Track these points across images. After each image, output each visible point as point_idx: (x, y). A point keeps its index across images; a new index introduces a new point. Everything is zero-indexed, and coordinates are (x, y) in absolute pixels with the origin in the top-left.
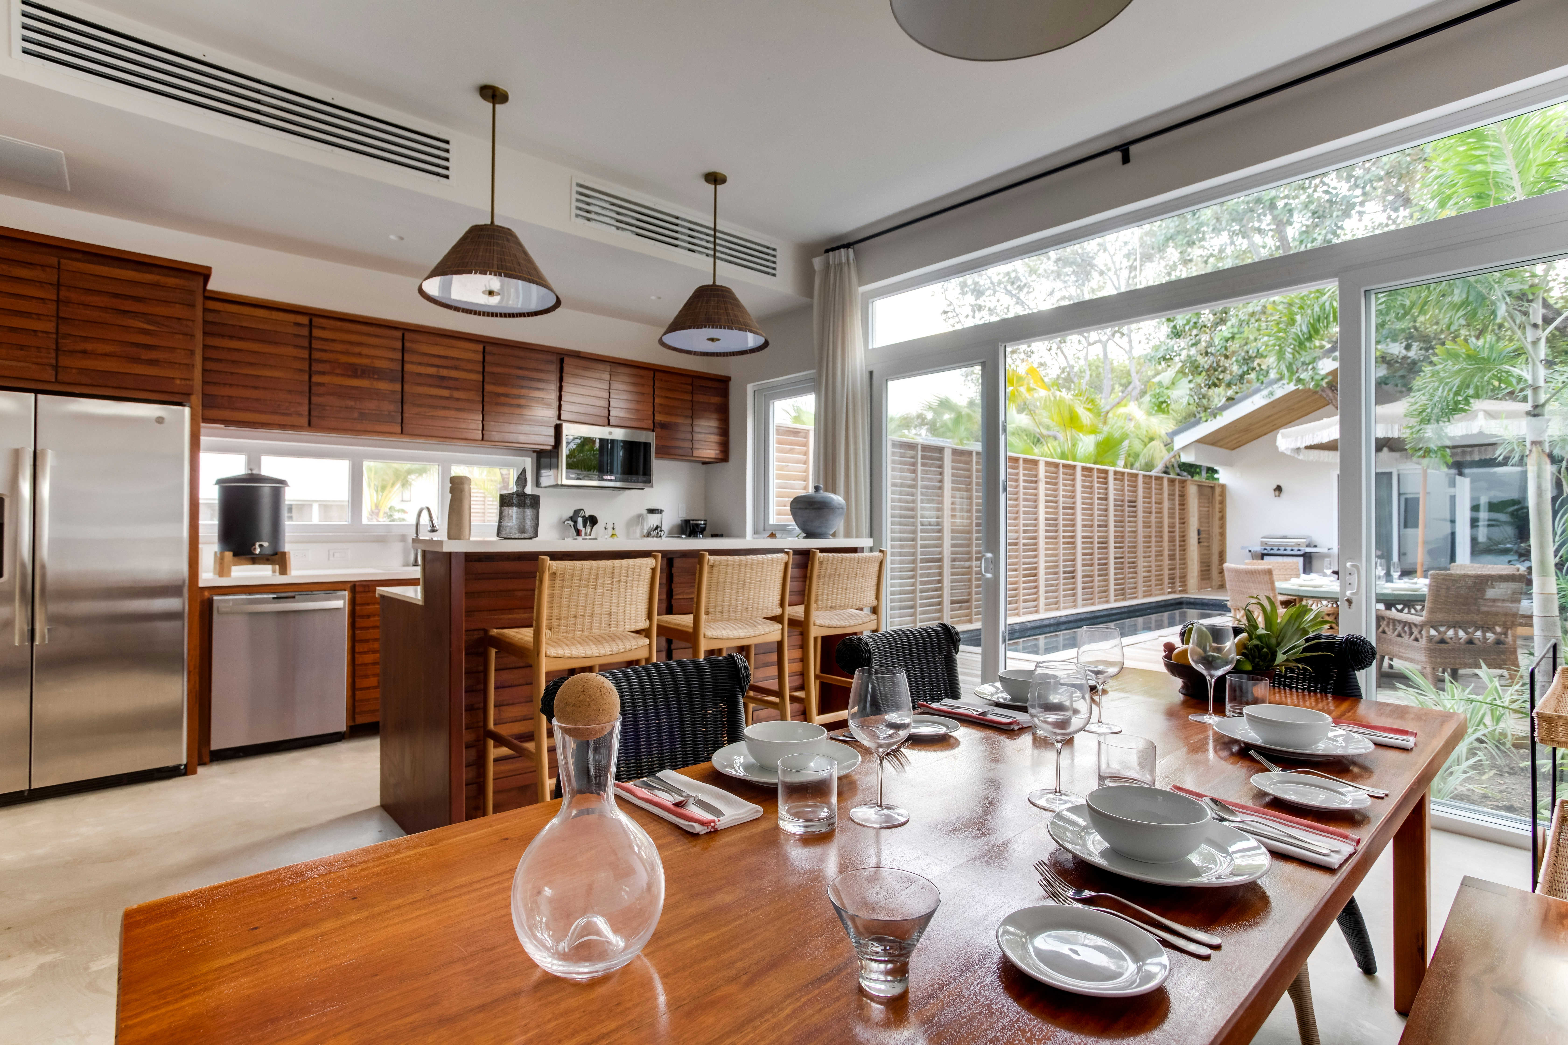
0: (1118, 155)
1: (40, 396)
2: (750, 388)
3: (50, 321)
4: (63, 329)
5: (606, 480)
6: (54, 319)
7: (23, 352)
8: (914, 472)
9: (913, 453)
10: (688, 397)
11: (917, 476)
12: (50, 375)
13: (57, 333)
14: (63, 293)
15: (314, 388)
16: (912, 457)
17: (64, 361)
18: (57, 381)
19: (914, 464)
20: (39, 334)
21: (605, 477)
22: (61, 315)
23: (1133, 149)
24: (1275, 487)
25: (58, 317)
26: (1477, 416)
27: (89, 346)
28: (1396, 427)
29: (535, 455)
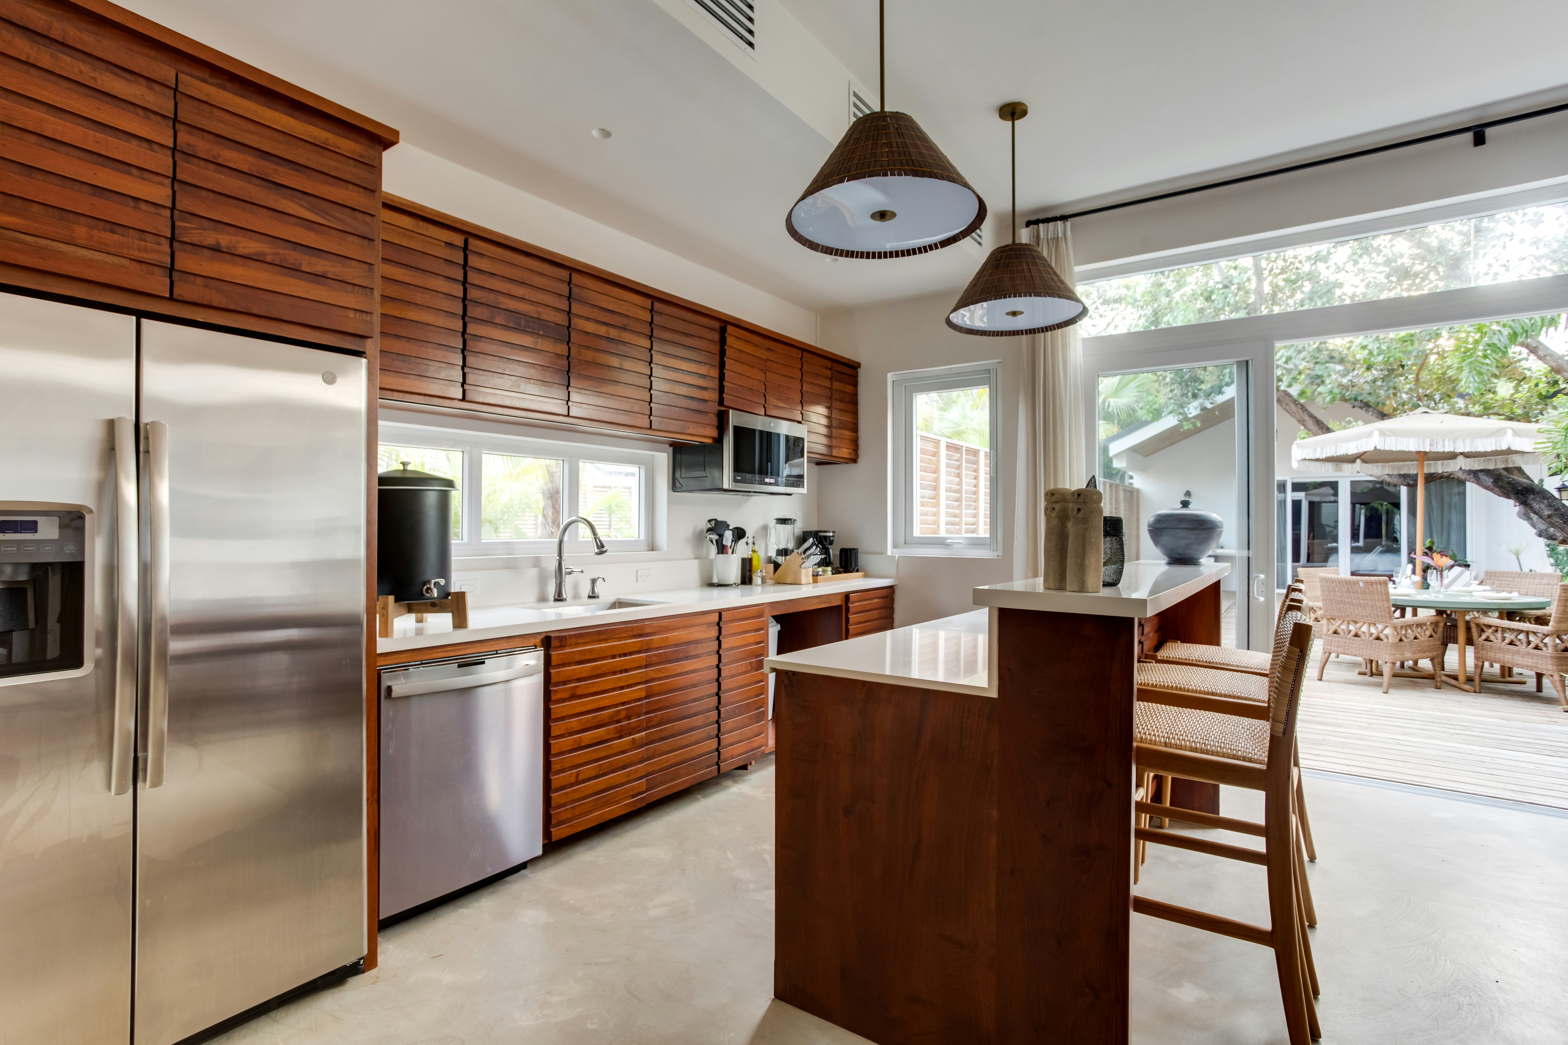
0: (1469, 136)
1: (145, 322)
2: (890, 377)
3: (161, 184)
4: (185, 202)
5: (766, 484)
6: (168, 182)
7: (116, 237)
8: (959, 476)
9: (957, 456)
10: (827, 384)
11: (961, 480)
12: (159, 284)
13: (173, 208)
14: (184, 137)
15: (469, 343)
16: (957, 460)
17: (186, 261)
18: (171, 298)
19: (959, 467)
20: (143, 206)
21: (767, 480)
22: (179, 176)
23: (1489, 132)
24: (1184, 492)
25: (174, 179)
26: (1506, 433)
27: (225, 239)
28: (1428, 441)
29: (671, 449)
